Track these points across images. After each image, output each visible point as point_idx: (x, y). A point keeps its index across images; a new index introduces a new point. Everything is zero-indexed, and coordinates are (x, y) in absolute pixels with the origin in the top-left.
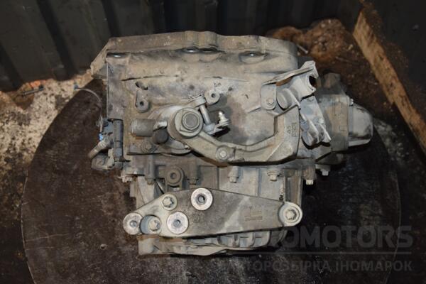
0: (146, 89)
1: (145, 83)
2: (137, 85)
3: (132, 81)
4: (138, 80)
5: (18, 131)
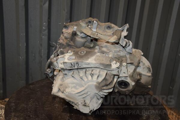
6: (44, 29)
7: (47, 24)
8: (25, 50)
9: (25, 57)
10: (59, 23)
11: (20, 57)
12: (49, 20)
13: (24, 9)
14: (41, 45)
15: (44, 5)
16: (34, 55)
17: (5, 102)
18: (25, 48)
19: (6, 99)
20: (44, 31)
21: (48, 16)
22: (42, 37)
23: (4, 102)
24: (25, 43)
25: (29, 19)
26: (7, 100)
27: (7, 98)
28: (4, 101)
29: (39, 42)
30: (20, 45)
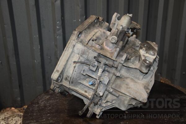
0: (96, 40)
1: (94, 38)
2: (93, 41)
3: (90, 41)
4: (92, 39)
5: (19, 120)
6: (58, 28)
7: (61, 22)
8: (39, 53)
9: (40, 61)
10: (74, 21)
11: (35, 61)
12: (62, 18)
13: (35, 9)
14: (56, 46)
15: (55, 2)
16: (49, 57)
17: (24, 109)
18: (39, 50)
19: (24, 107)
20: (58, 31)
21: (61, 14)
22: (56, 37)
23: (22, 110)
24: (39, 46)
25: (41, 19)
26: (26, 107)
27: (25, 105)
28: (22, 108)
29: (53, 43)
30: (34, 48)
